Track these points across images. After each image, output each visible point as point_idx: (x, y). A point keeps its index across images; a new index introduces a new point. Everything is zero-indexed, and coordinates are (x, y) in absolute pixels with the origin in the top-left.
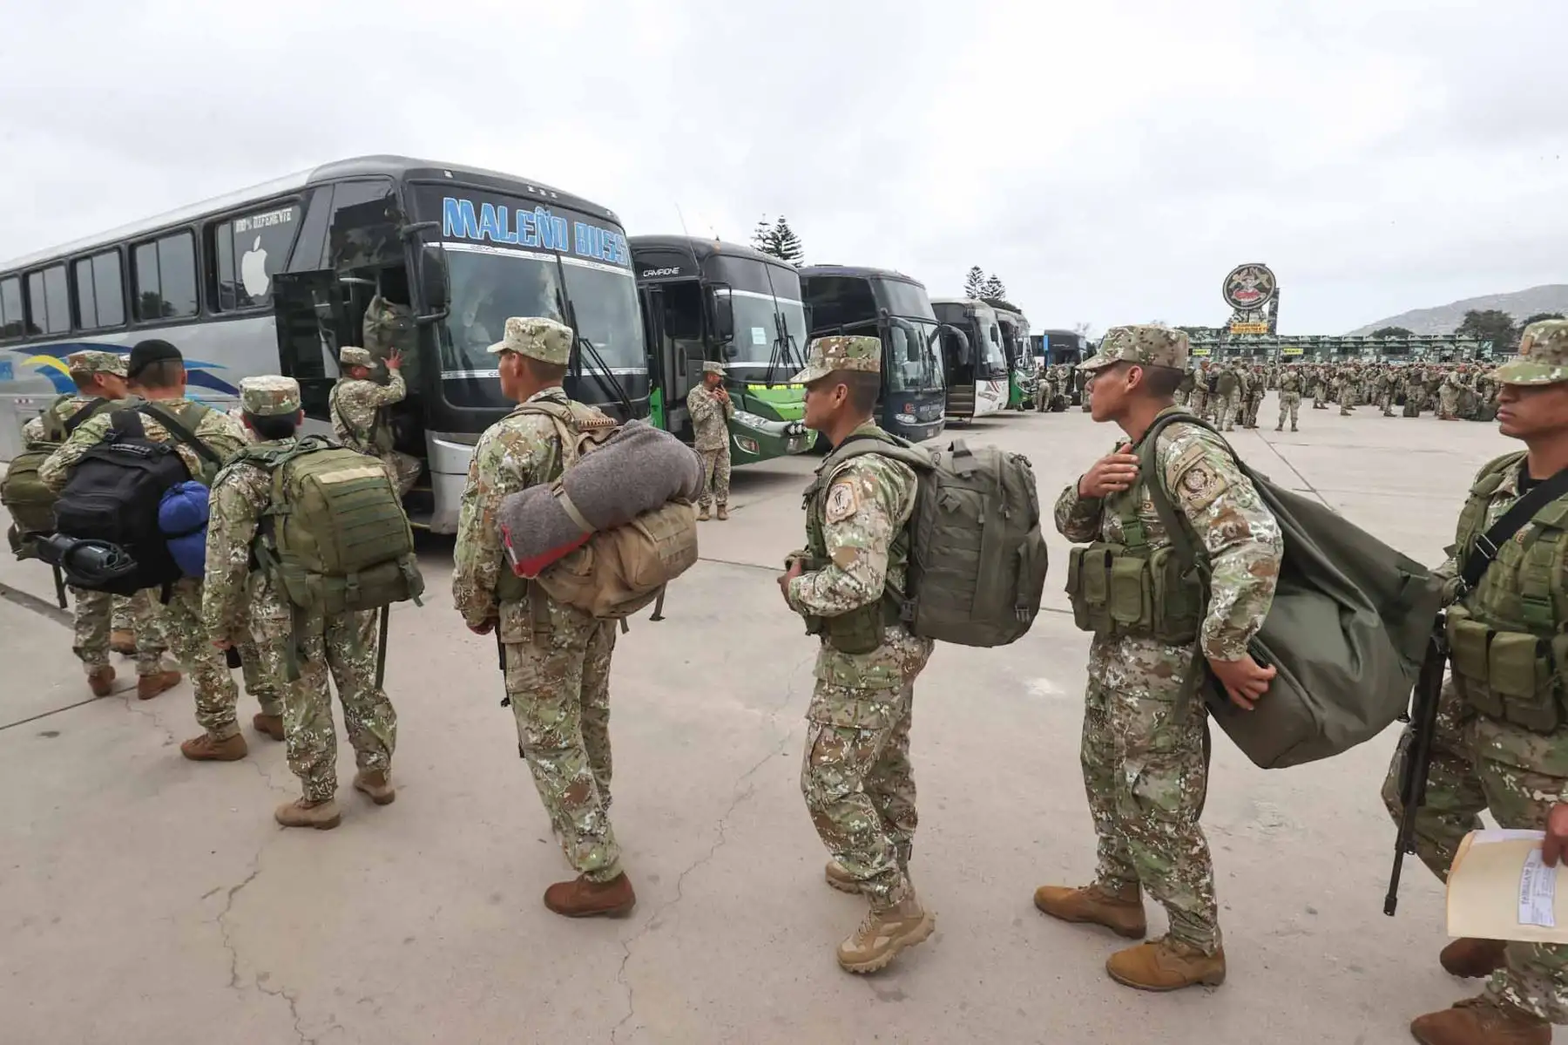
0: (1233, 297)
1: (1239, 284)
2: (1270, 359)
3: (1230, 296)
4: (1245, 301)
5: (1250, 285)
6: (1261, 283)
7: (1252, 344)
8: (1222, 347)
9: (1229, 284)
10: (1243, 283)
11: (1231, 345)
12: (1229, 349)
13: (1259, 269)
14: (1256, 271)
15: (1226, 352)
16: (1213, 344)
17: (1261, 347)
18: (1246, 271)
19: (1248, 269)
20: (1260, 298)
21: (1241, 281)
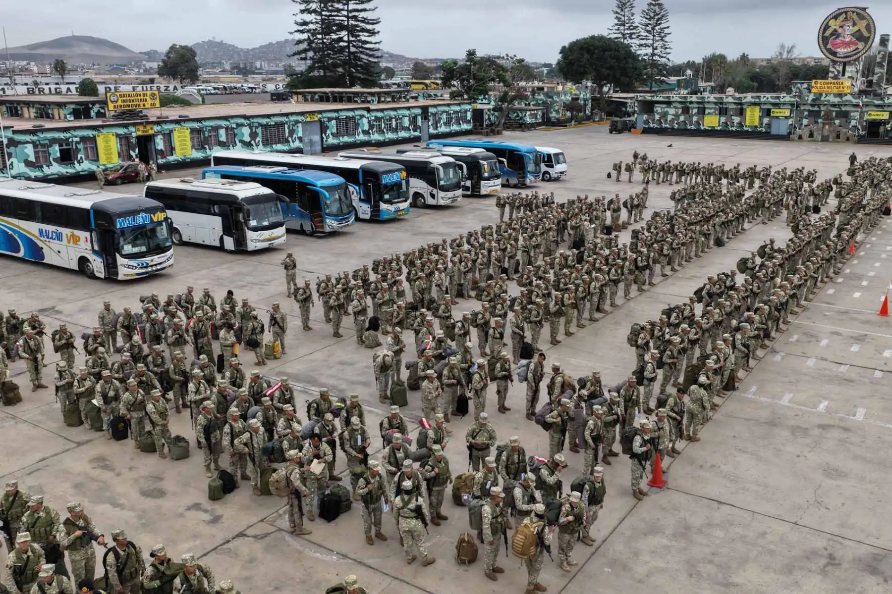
0: (828, 47)
1: (835, 30)
2: (853, 123)
3: (825, 44)
4: (841, 51)
5: (849, 30)
6: (859, 30)
7: (834, 105)
8: (802, 108)
9: (825, 30)
10: (840, 31)
11: (813, 105)
12: (809, 111)
13: (858, 14)
14: (855, 16)
15: (806, 113)
16: (792, 105)
17: (844, 109)
18: (844, 16)
19: (846, 13)
20: (857, 49)
21: (837, 28)
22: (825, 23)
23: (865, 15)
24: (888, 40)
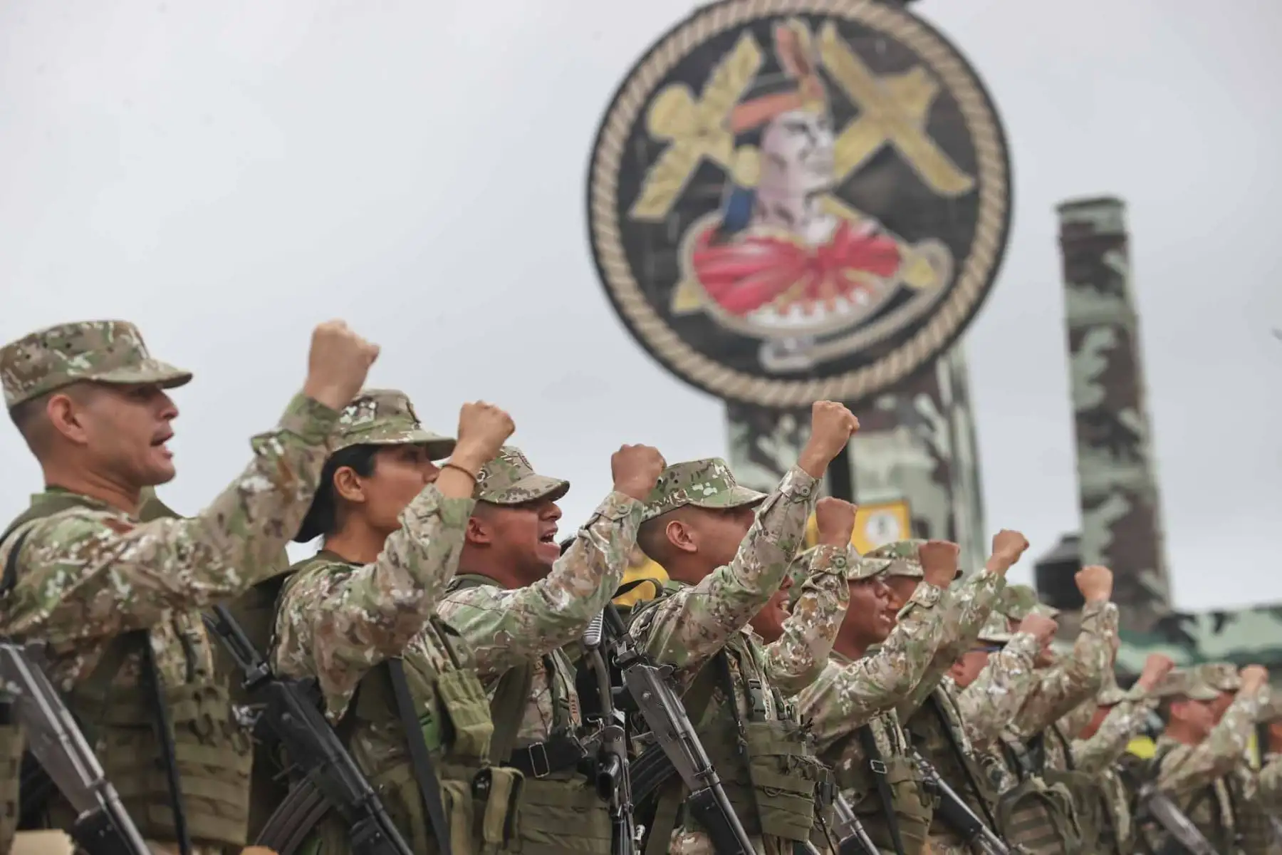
4: (788, 324)
5: (808, 162)
9: (631, 177)
10: (745, 169)
14: (831, 51)
18: (747, 54)
19: (762, 29)
20: (904, 295)
21: (721, 152)
22: (621, 125)
23: (906, 32)
24: (1118, 240)
